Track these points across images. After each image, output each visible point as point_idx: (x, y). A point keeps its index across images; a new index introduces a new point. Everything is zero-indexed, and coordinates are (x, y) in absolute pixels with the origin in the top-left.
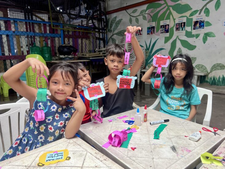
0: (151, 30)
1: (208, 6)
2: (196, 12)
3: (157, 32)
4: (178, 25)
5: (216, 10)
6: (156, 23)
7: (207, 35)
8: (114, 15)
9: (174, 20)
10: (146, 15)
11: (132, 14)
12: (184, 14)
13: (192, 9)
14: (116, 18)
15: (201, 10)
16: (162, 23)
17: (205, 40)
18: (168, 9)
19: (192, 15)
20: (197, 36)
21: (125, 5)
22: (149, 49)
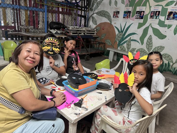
0: (127, 14)
2: (172, 2)
3: (132, 16)
4: (153, 13)
6: (132, 8)
9: (150, 7)
12: (160, 3)
16: (138, 9)
17: (176, 32)
20: (169, 26)
22: (122, 32)
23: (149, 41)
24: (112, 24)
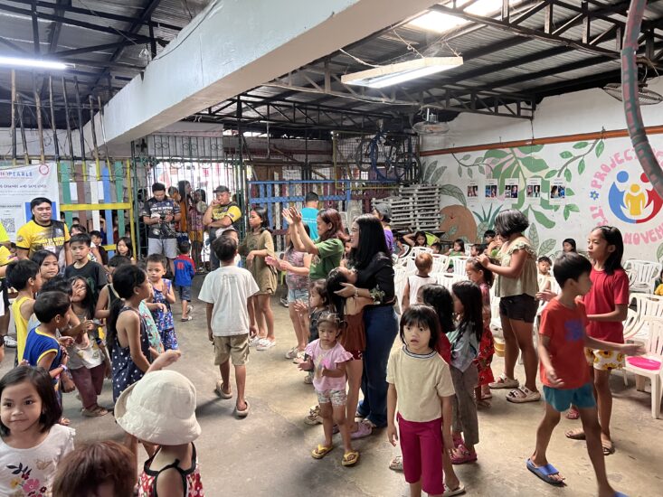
0: (491, 190)
1: (569, 167)
2: (554, 172)
3: (501, 194)
4: (530, 188)
5: (580, 174)
6: (498, 180)
7: (569, 208)
8: (433, 158)
9: (525, 179)
10: (484, 167)
11: (462, 162)
12: (538, 174)
13: (548, 167)
14: (436, 163)
15: (561, 171)
16: (508, 182)
17: (566, 215)
18: (516, 162)
19: (548, 176)
20: (557, 208)
21: (451, 146)
23: (532, 232)
24: (468, 207)
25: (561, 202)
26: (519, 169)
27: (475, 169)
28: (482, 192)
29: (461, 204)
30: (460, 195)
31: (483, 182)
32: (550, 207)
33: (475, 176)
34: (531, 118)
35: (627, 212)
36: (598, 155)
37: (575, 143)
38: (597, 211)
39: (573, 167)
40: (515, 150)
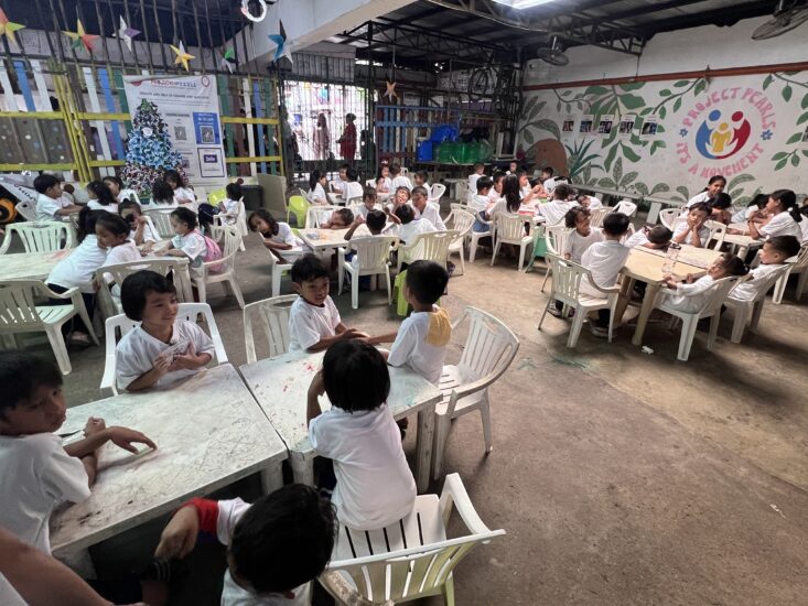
0: (586, 126)
1: (665, 105)
2: (649, 110)
4: (623, 125)
5: (674, 112)
6: (594, 116)
7: (657, 144)
8: (532, 94)
9: (620, 116)
10: (583, 103)
11: (563, 97)
12: (634, 111)
13: (644, 105)
14: (536, 98)
15: (657, 109)
16: (603, 118)
17: (653, 150)
18: (615, 99)
19: (643, 113)
20: (645, 143)
21: (554, 82)
22: (578, 154)
23: (618, 166)
24: (562, 141)
25: (651, 139)
26: (617, 106)
27: (574, 106)
28: (577, 127)
29: (555, 138)
30: (555, 130)
31: (579, 116)
32: (639, 143)
33: (572, 111)
34: (639, 55)
35: (710, 149)
36: (696, 93)
37: (677, 81)
38: (682, 148)
39: (669, 106)
40: (617, 87)
